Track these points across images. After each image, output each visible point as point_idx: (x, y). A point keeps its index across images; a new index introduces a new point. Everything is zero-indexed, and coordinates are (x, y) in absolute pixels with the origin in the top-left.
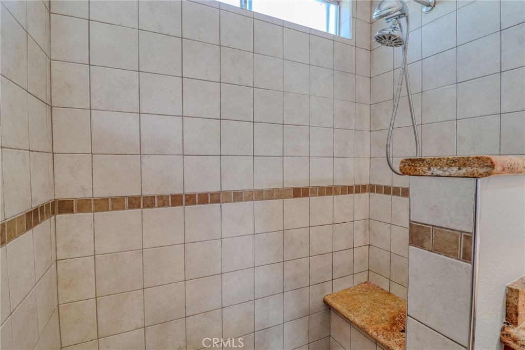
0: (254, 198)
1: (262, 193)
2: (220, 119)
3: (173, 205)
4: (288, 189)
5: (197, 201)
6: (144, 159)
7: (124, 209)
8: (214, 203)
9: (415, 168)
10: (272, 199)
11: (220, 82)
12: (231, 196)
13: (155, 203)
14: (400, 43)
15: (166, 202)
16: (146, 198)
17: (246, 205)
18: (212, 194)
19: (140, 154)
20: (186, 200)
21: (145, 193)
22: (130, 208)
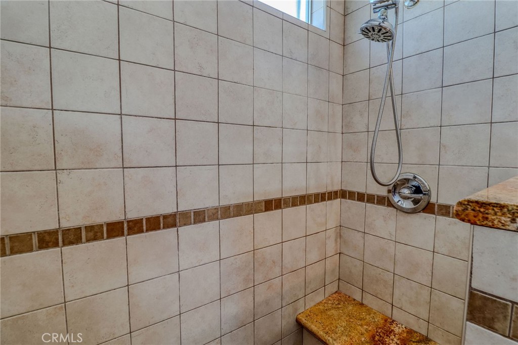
0: (219, 216)
1: (229, 209)
2: (175, 119)
3: (108, 237)
4: (259, 202)
5: (145, 228)
6: (62, 176)
7: (31, 250)
8: (168, 227)
9: (487, 216)
10: (241, 215)
11: (174, 70)
12: (191, 217)
13: (81, 237)
14: (389, 38)
15: (99, 234)
16: (66, 232)
17: (210, 227)
18: (165, 217)
19: (55, 169)
20: (129, 228)
21: (65, 224)
22: (41, 248)
